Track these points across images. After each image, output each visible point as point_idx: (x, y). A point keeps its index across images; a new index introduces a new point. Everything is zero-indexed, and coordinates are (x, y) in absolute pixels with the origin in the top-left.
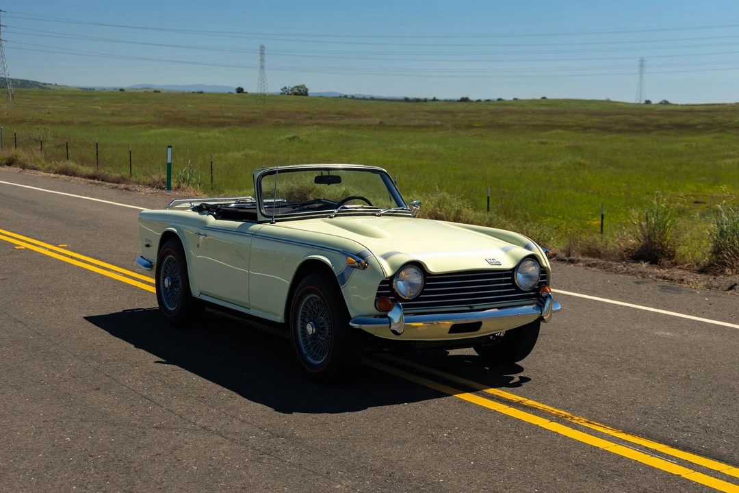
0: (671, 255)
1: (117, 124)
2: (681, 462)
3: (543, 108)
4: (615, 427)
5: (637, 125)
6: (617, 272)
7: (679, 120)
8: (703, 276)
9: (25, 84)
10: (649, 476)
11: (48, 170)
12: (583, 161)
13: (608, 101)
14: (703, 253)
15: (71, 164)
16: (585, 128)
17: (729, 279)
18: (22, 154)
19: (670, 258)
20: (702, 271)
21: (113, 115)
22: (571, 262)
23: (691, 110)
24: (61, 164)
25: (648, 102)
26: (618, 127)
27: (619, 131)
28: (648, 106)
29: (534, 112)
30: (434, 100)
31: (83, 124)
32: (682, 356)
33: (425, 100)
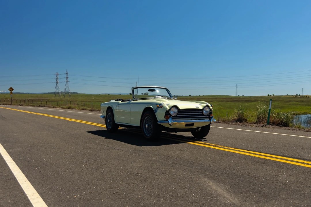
0: (246, 121)
1: (98, 101)
2: (249, 153)
3: (211, 97)
4: (232, 148)
5: (236, 100)
6: (231, 124)
7: (247, 100)
8: (255, 124)
9: (74, 93)
10: (241, 155)
11: (79, 109)
12: (222, 107)
13: (228, 96)
14: (254, 120)
15: (85, 107)
16: (222, 101)
17: (262, 125)
18: (72, 106)
19: (245, 121)
20: (254, 124)
21: (97, 99)
22: (219, 122)
23: (250, 98)
24: (83, 108)
25: (239, 96)
26: (231, 101)
27: (231, 102)
28: (239, 97)
29: (209, 98)
30: (182, 96)
31: (89, 101)
32: (250, 137)
33: (180, 96)
